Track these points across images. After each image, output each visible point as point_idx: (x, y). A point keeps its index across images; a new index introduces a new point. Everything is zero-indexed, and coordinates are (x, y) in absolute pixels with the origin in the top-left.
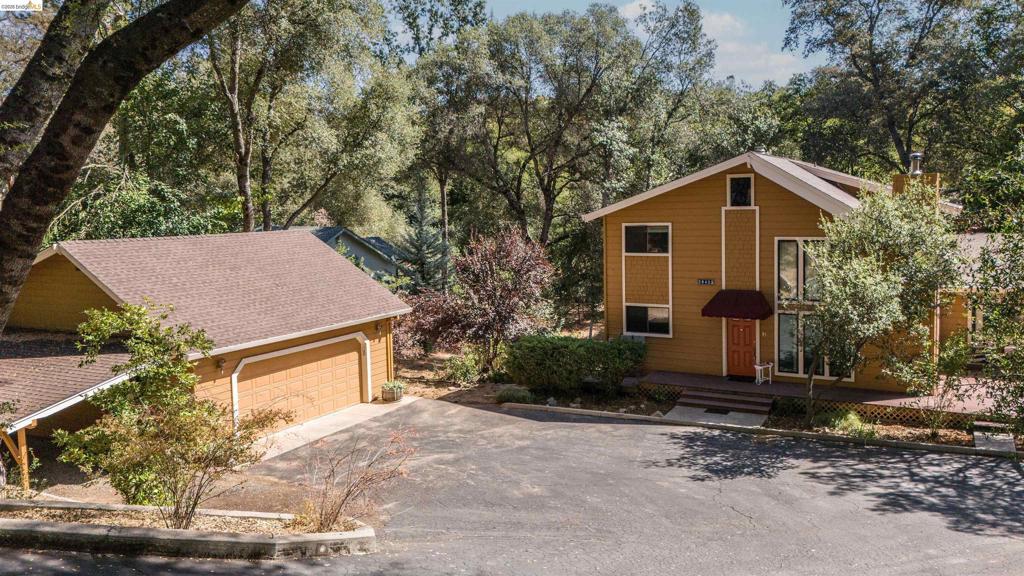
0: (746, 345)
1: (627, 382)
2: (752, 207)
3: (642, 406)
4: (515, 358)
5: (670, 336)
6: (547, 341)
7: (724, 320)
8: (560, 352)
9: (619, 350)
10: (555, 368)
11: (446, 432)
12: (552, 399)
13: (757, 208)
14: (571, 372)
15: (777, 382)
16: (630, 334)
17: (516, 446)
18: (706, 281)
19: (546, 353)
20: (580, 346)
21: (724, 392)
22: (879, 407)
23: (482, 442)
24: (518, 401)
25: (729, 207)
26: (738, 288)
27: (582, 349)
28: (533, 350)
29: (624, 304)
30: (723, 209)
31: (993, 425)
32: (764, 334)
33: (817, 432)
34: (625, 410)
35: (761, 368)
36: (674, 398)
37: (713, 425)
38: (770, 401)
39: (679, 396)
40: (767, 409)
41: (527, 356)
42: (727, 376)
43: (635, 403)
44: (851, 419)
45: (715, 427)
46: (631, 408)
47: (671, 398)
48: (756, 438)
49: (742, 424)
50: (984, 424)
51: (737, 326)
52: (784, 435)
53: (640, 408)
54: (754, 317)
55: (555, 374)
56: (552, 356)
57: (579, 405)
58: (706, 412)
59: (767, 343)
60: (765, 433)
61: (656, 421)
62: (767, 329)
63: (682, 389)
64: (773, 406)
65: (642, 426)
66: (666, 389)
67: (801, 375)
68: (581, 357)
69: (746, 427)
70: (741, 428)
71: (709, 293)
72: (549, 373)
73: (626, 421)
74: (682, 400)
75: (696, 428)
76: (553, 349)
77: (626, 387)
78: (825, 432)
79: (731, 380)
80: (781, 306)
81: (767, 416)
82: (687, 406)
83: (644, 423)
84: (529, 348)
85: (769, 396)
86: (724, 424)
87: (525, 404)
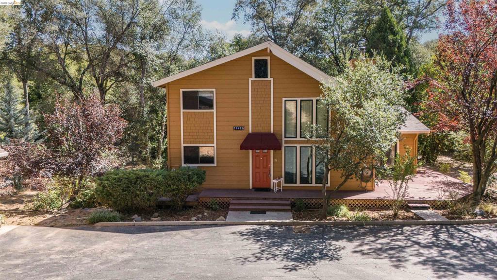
0: (264, 168)
1: (191, 198)
2: (269, 79)
3: (206, 214)
4: (104, 187)
5: (215, 165)
7: (251, 151)
8: (142, 180)
9: (189, 175)
10: (138, 192)
11: (48, 255)
12: (136, 216)
13: (272, 79)
14: (151, 195)
15: (285, 190)
16: (185, 165)
17: (120, 260)
18: (237, 128)
19: (130, 182)
20: (158, 175)
21: (257, 199)
22: (354, 200)
23: (86, 260)
24: (109, 220)
25: (254, 79)
26: (259, 131)
27: (160, 176)
28: (119, 180)
30: (250, 80)
31: (419, 205)
32: (276, 160)
33: (330, 220)
34: (195, 218)
35: (277, 181)
36: (223, 206)
37: (262, 222)
38: (288, 202)
39: (228, 204)
40: (289, 208)
41: (114, 185)
42: (253, 188)
43: (200, 213)
44: (344, 209)
45: (264, 223)
46: (199, 217)
47: (221, 206)
48: (295, 228)
49: (281, 220)
50: (414, 205)
51: (259, 156)
52: (311, 225)
53: (205, 216)
54: (269, 149)
55: (137, 197)
56: (135, 184)
57: (159, 218)
58: (251, 213)
59: (277, 166)
60: (298, 224)
61: (221, 223)
62: (278, 157)
63: (228, 199)
64: (293, 205)
65: (214, 228)
66: (218, 201)
67: (298, 184)
68: (159, 183)
69: (284, 221)
70: (281, 222)
71: (241, 136)
72: (133, 196)
73: (199, 226)
74: (231, 207)
75: (251, 225)
76: (136, 178)
77: (190, 202)
78: (335, 220)
79: (255, 191)
80: (286, 142)
81: (291, 212)
82: (237, 211)
83: (213, 226)
84: (116, 179)
85: (287, 199)
86: (268, 221)
87: (115, 221)
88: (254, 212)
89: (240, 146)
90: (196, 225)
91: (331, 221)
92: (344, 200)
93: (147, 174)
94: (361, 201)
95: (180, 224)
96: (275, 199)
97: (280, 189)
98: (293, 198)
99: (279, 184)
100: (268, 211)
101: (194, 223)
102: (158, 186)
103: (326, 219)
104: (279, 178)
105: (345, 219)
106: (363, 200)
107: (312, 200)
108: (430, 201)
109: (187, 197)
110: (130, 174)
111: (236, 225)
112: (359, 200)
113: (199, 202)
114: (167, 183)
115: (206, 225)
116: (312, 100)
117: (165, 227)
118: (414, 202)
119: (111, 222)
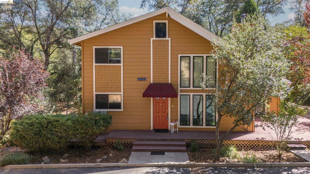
0: (162, 112)
1: (99, 139)
2: (167, 38)
3: (111, 155)
4: (18, 131)
5: (122, 110)
6: (43, 118)
7: (152, 99)
8: (52, 125)
9: (96, 120)
10: (49, 136)
12: (46, 157)
13: (170, 39)
14: (61, 138)
15: (181, 131)
16: (98, 110)
18: (141, 79)
19: (43, 127)
20: (68, 120)
21: (157, 140)
22: (240, 141)
24: (19, 163)
25: (154, 38)
26: (159, 82)
27: (70, 121)
28: (32, 125)
29: (95, 93)
30: (152, 39)
31: (297, 146)
32: (173, 106)
33: (223, 161)
34: (100, 160)
35: (174, 124)
36: (127, 146)
37: (162, 164)
38: (184, 143)
39: (132, 145)
40: (185, 148)
41: (27, 129)
42: (154, 129)
43: (105, 154)
44: (233, 151)
45: (163, 166)
46: (104, 158)
47: (126, 146)
48: (191, 170)
49: (179, 162)
50: (292, 146)
51: (159, 103)
52: (207, 167)
53: (110, 156)
54: (167, 96)
55: (48, 140)
56: (47, 128)
57: (67, 160)
58: (151, 154)
59: (174, 111)
60: (195, 166)
61: (123, 166)
62: (174, 104)
63: (132, 140)
64: (188, 145)
65: (116, 171)
66: (123, 142)
67: (191, 126)
68: (68, 127)
69: (182, 163)
70: (179, 165)
71: (144, 85)
72: (45, 139)
73: (103, 169)
74: (134, 148)
75: (151, 168)
76: (47, 123)
77: (98, 142)
78: (227, 162)
79: (156, 132)
80: (181, 91)
81: (186, 153)
82: (138, 151)
83: (116, 168)
84: (29, 124)
85: (183, 140)
86: (167, 163)
87: (24, 164)
88: (154, 153)
89: (142, 93)
90: (100, 167)
91: (224, 163)
92: (232, 140)
93: (57, 119)
94: (246, 142)
95: (85, 167)
96: (172, 140)
97: (177, 131)
98: (188, 140)
99: (175, 127)
100: (166, 152)
101: (98, 165)
102: (67, 130)
103: (219, 160)
104: (175, 121)
105: (236, 160)
106: (248, 141)
107: (205, 141)
108: (305, 142)
109: (95, 139)
110: (42, 119)
111: (137, 167)
112: (244, 141)
113: (106, 143)
114: (75, 127)
115: (109, 167)
116: (203, 57)
117: (71, 170)
118: (292, 143)
119: (21, 164)
